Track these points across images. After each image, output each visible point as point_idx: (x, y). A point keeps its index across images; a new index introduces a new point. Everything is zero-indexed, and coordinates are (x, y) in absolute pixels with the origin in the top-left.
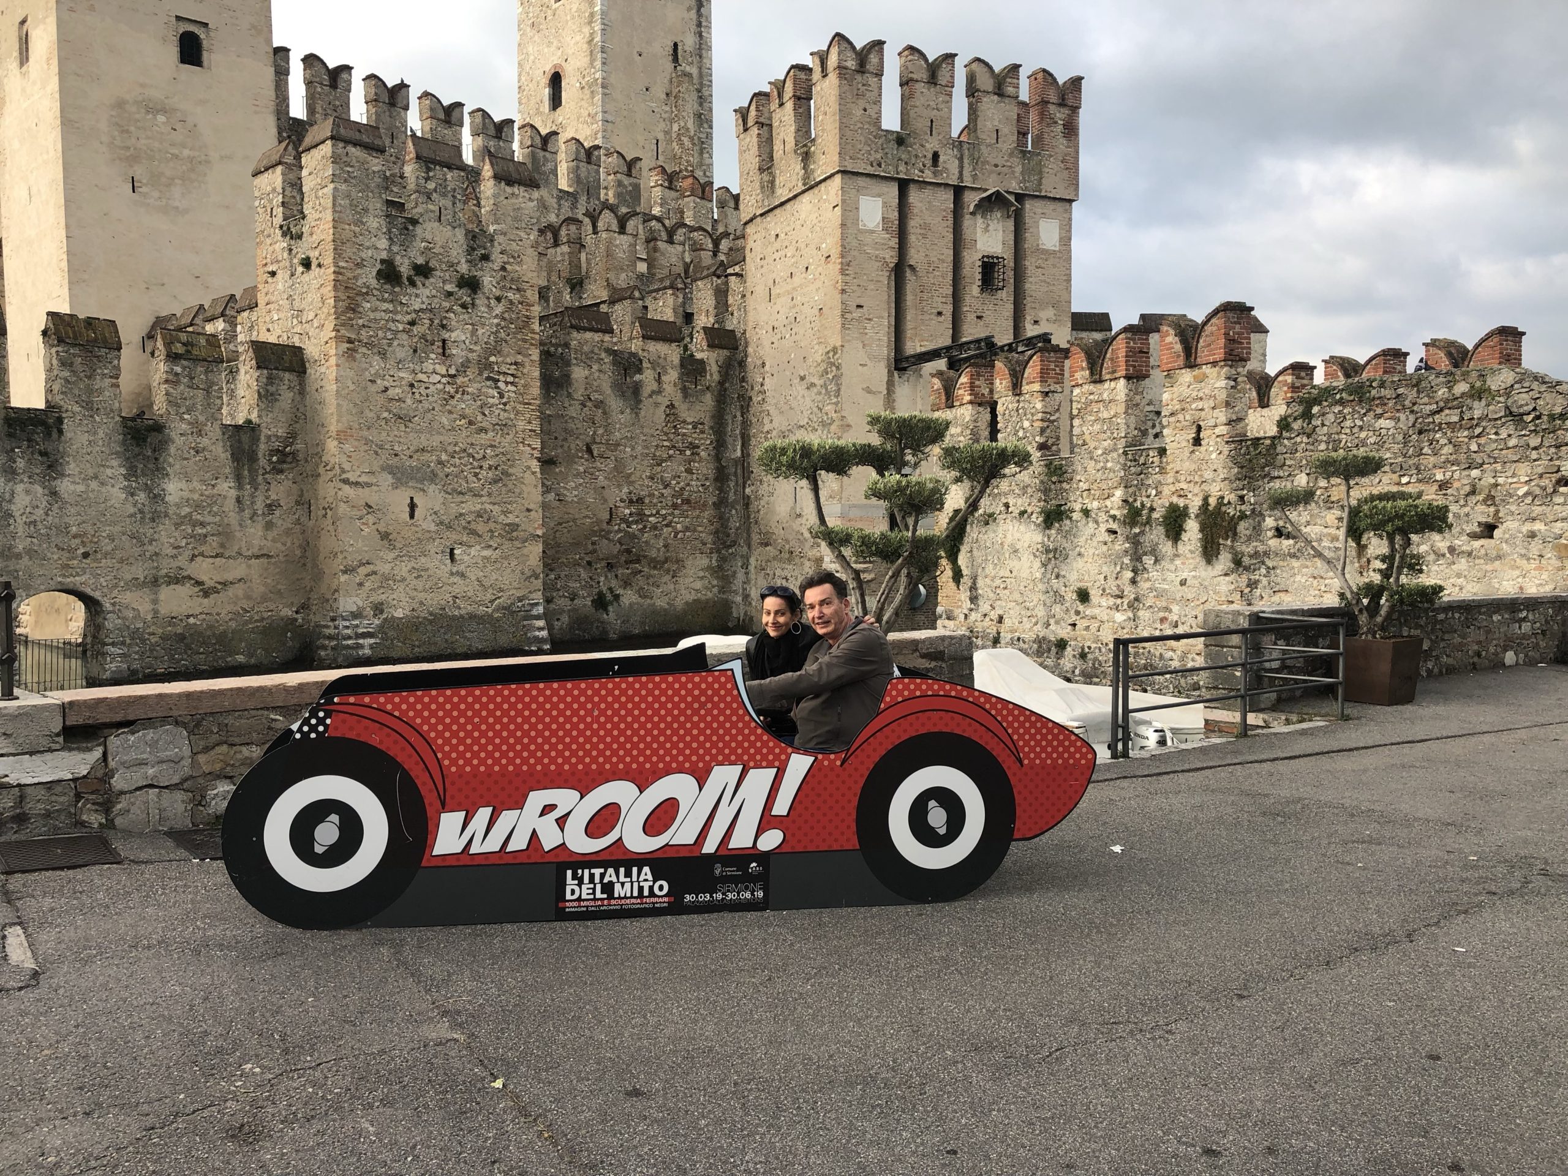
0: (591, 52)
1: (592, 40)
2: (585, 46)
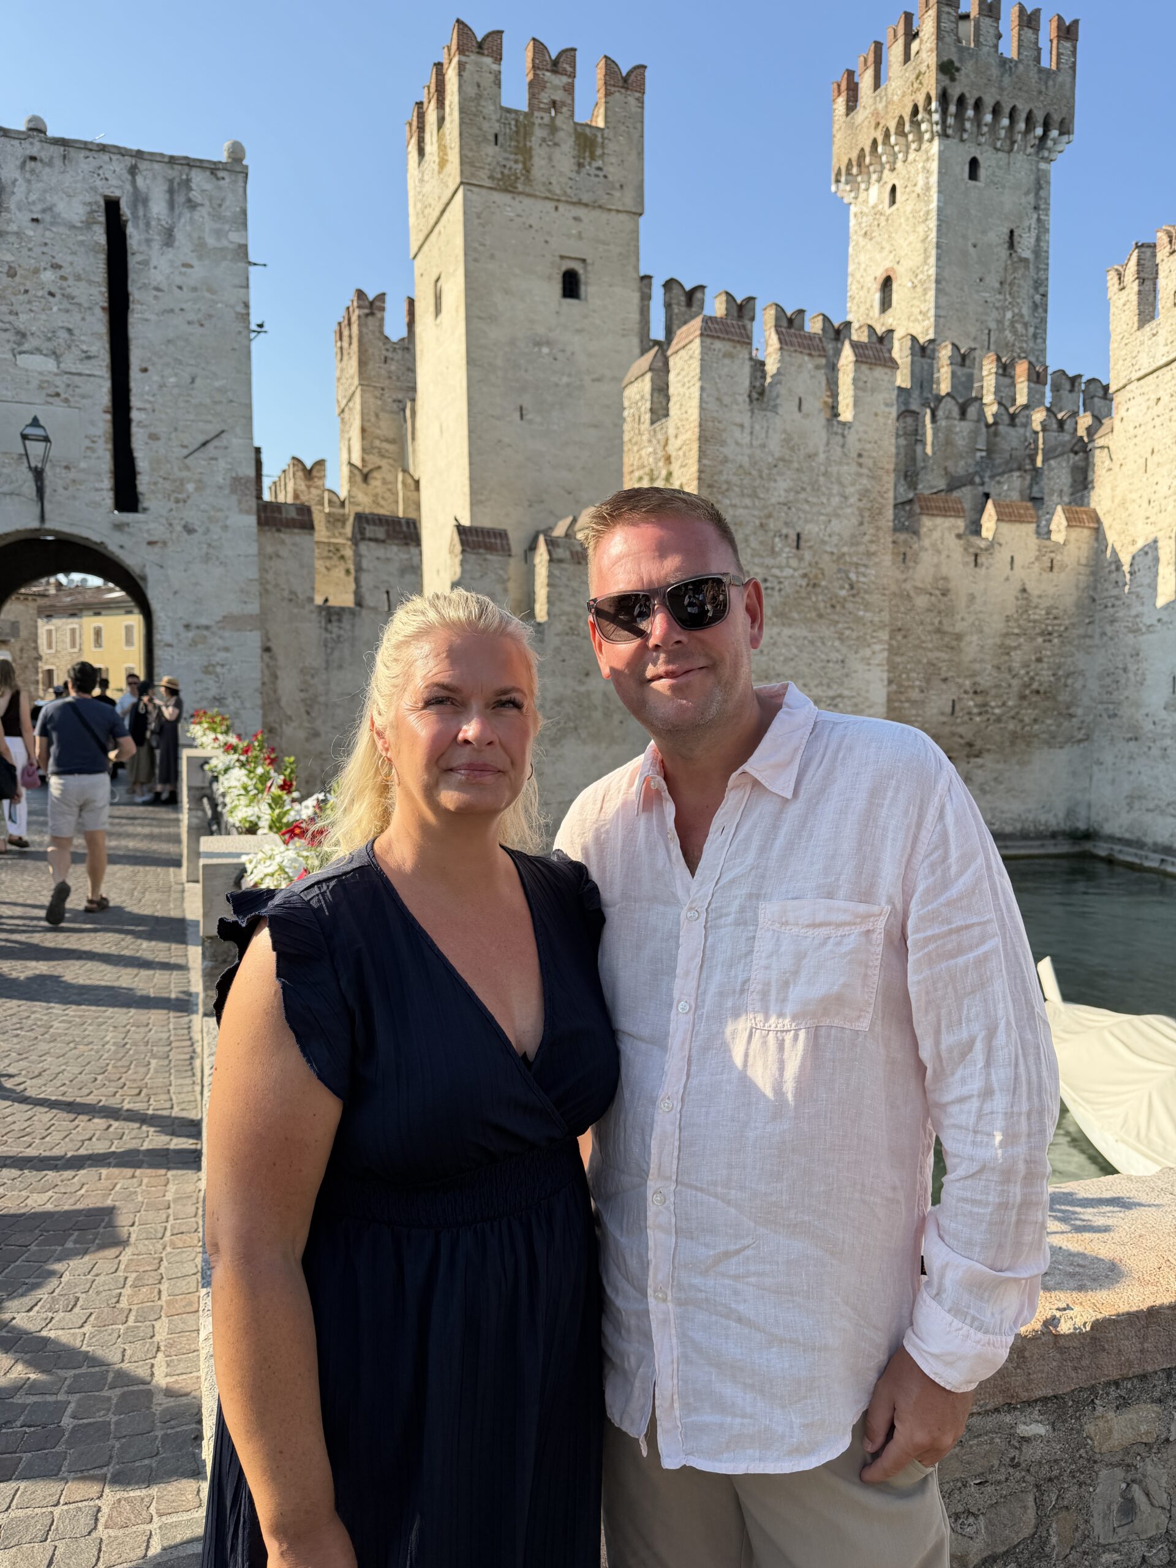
0: (925, 250)
1: (927, 237)
2: (919, 246)
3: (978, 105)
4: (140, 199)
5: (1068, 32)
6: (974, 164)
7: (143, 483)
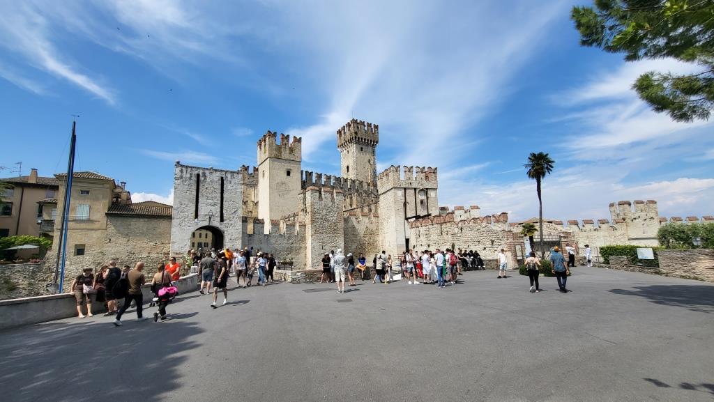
0: (354, 163)
1: (354, 160)
3: (362, 139)
4: (226, 177)
5: (376, 127)
6: (362, 149)
7: (225, 218)
